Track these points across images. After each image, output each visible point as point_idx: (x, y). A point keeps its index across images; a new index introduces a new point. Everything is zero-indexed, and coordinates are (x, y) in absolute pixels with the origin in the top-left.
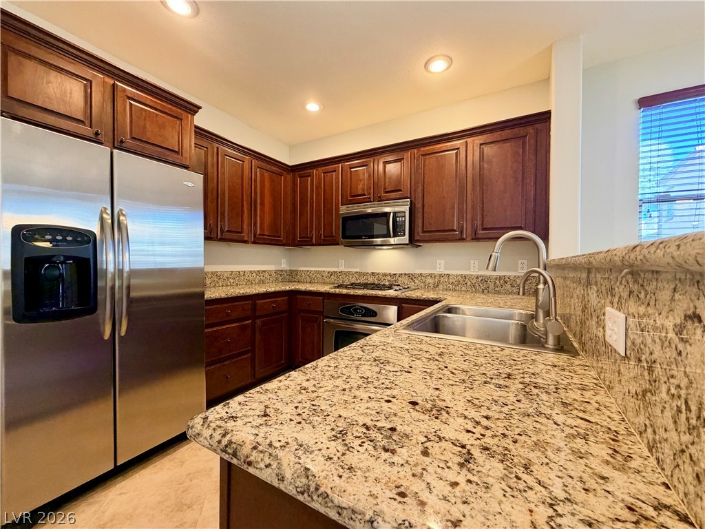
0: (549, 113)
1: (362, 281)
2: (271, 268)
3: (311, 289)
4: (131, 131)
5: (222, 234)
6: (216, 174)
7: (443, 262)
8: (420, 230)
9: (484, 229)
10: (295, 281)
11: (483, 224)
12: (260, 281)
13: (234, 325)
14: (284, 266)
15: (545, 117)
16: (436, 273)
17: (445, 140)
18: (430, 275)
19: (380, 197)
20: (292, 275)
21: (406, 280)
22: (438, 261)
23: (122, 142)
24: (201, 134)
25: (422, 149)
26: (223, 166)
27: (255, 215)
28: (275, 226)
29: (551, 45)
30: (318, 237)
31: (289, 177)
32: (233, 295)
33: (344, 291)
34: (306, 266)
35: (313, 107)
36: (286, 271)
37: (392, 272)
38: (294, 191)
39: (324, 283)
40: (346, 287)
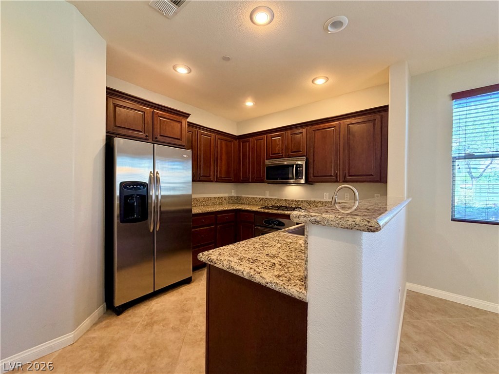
0: (387, 106)
1: (279, 204)
2: (226, 195)
3: (248, 209)
4: (160, 132)
5: (199, 178)
6: (196, 145)
7: (328, 194)
8: (312, 175)
9: (350, 176)
10: (239, 203)
11: (349, 173)
12: (219, 203)
13: (205, 228)
14: (233, 194)
15: (385, 109)
16: (324, 201)
17: (327, 121)
18: (320, 202)
19: (288, 155)
20: (238, 200)
21: (305, 204)
22: (325, 193)
23: (156, 138)
24: (190, 125)
25: (314, 127)
26: (200, 141)
27: (217, 166)
28: (228, 172)
29: (389, 67)
30: (253, 178)
31: (236, 142)
32: (205, 211)
33: (267, 211)
34: (245, 195)
35: (249, 103)
36: (234, 197)
37: (297, 200)
38: (239, 150)
39: (257, 205)
40: (268, 208)
